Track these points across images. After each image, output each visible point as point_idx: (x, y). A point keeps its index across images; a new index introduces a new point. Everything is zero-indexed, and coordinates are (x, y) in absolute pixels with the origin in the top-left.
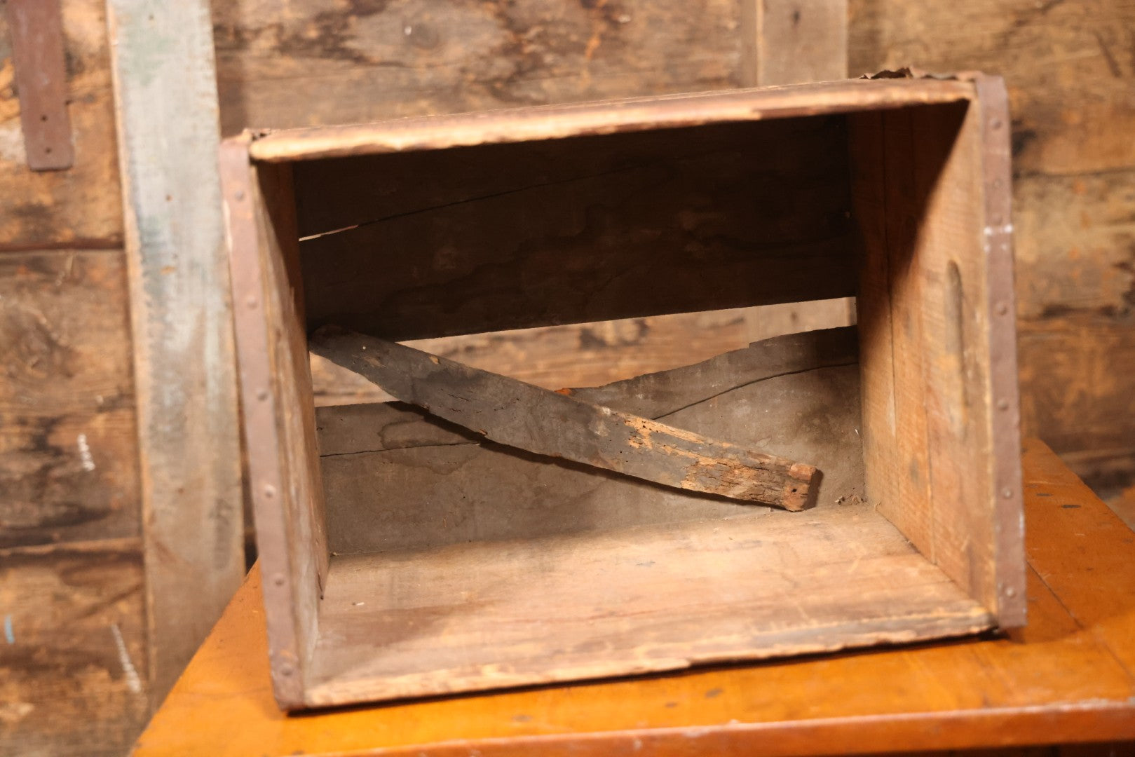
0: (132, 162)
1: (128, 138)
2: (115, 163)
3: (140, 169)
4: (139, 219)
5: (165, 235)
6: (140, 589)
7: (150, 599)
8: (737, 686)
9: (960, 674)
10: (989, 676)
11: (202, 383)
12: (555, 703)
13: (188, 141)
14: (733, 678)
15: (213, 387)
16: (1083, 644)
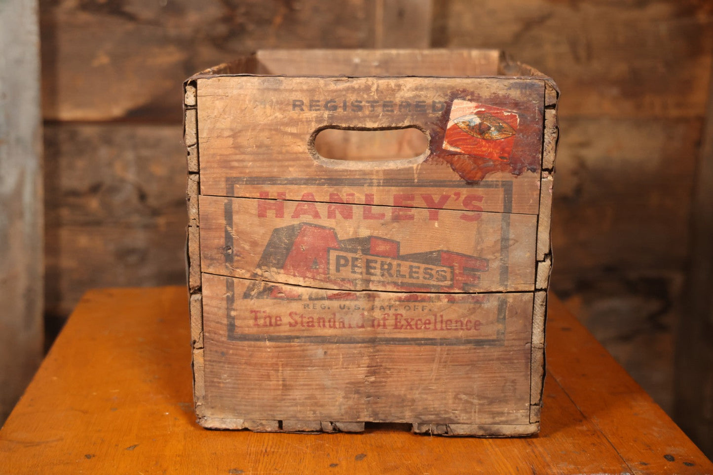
8: (375, 453)
9: (516, 450)
10: (534, 452)
11: (21, 215)
12: (257, 461)
13: (19, 62)
14: (372, 446)
15: (28, 217)
16: (588, 431)
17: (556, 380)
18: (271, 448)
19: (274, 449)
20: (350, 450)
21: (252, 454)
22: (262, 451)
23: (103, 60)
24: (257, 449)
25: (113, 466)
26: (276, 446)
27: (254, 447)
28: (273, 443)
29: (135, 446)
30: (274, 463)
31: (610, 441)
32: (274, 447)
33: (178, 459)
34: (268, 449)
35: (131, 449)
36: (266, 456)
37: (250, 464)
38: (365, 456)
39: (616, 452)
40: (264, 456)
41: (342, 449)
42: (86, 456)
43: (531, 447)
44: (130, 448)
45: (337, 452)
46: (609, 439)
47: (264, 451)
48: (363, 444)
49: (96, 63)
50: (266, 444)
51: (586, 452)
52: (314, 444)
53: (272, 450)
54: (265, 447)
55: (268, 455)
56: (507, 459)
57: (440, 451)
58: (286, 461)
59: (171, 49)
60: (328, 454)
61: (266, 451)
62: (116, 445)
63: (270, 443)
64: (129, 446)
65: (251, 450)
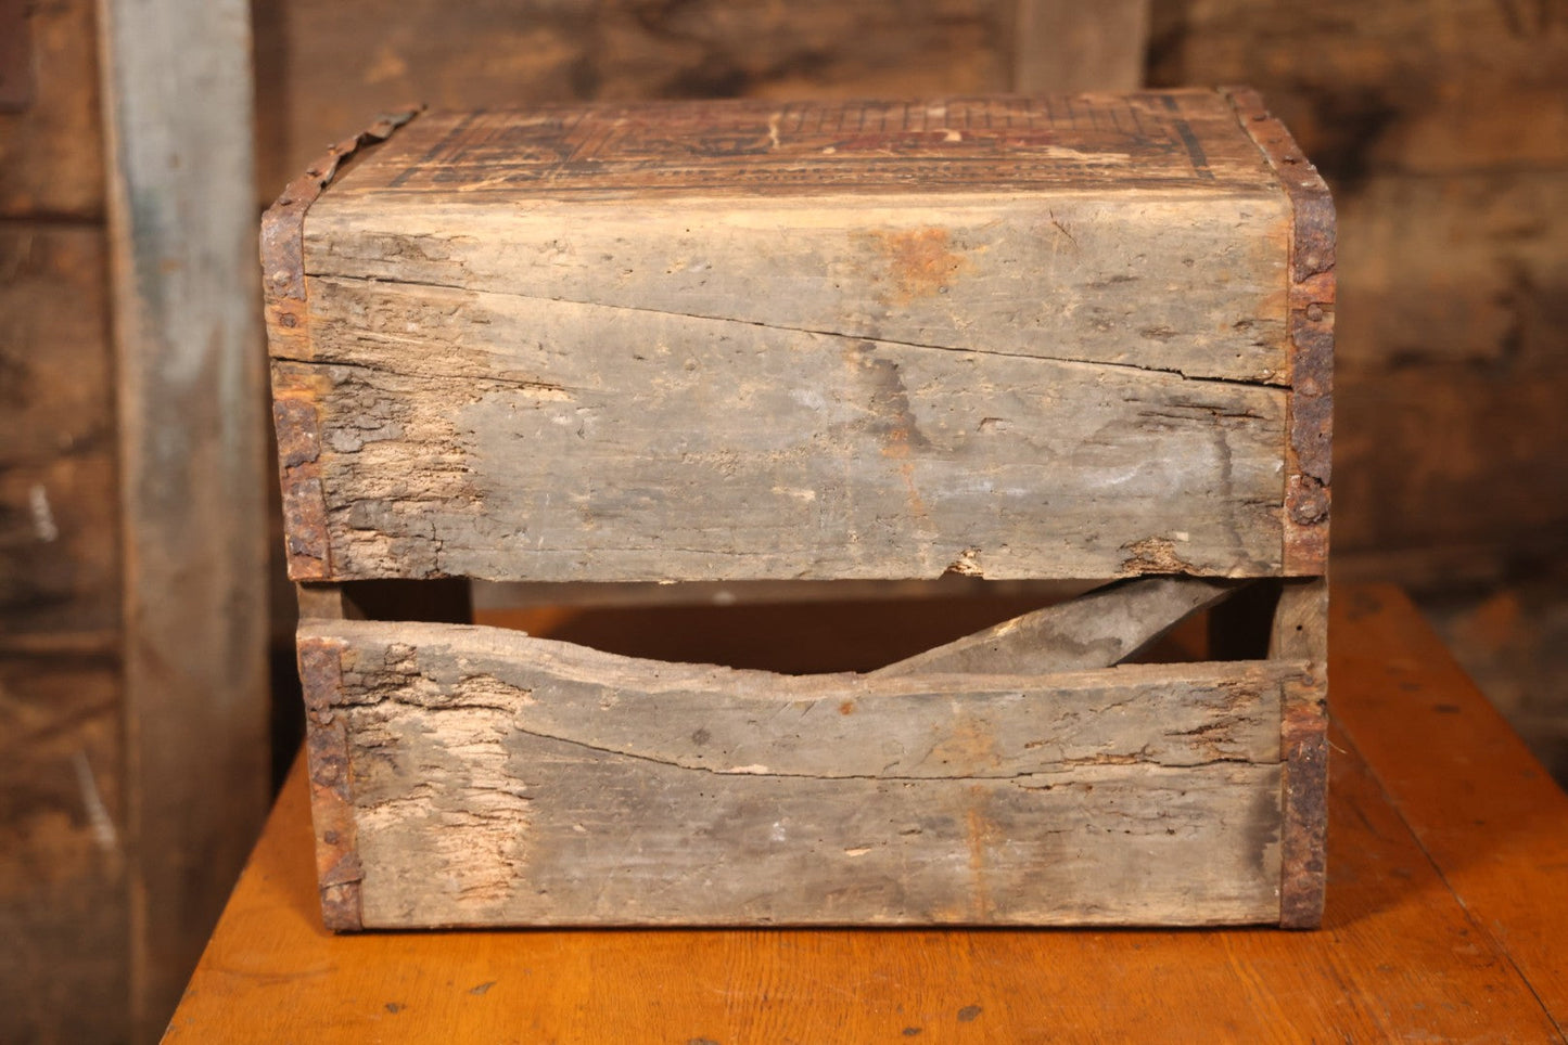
0: (122, 110)
1: (119, 74)
2: (95, 105)
3: (134, 119)
4: (130, 191)
5: (168, 216)
6: (116, 707)
7: (134, 724)
8: (1002, 1004)
9: (1311, 999)
10: (1353, 1005)
11: (216, 428)
12: (747, 1021)
13: (206, 83)
14: (994, 986)
15: (231, 433)
16: (1479, 956)
17: (1414, 836)
18: (776, 990)
19: (783, 993)
20: (947, 999)
21: (735, 1004)
22: (757, 999)
23: (392, 67)
24: (747, 993)
25: (447, 1030)
26: (786, 986)
27: (740, 989)
28: (780, 980)
29: (489, 985)
30: (784, 1026)
31: (1528, 980)
32: (782, 988)
33: (580, 1014)
34: (771, 995)
35: (480, 991)
36: (765, 1009)
37: (732, 1027)
38: (980, 1010)
39: (1539, 1006)
40: (762, 1009)
41: (931, 992)
42: (387, 1006)
43: (1347, 994)
44: (477, 988)
45: (919, 1002)
46: (1525, 976)
47: (762, 998)
48: (975, 983)
49: (374, 76)
50: (764, 984)
51: (1471, 1005)
52: (868, 982)
53: (779, 996)
54: (763, 990)
55: (770, 1008)
56: (1291, 1021)
57: (1143, 1001)
58: (809, 1021)
59: (543, 36)
60: (900, 1007)
61: (766, 998)
62: (449, 984)
63: (775, 979)
64: (475, 985)
65: (733, 996)
